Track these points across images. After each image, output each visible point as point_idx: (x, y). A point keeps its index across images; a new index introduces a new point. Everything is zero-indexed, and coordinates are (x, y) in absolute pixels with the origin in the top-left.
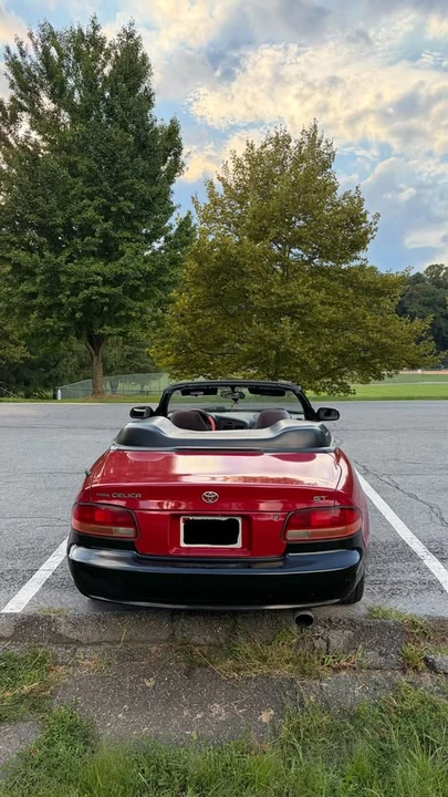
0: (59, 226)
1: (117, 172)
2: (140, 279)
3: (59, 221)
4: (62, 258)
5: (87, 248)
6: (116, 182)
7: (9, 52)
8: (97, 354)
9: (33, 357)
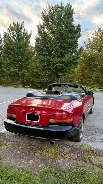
0: (50, 50)
1: (64, 37)
2: (68, 62)
3: (50, 49)
4: (51, 58)
5: (57, 55)
6: (63, 40)
7: (42, 12)
8: (59, 80)
9: (49, 81)
